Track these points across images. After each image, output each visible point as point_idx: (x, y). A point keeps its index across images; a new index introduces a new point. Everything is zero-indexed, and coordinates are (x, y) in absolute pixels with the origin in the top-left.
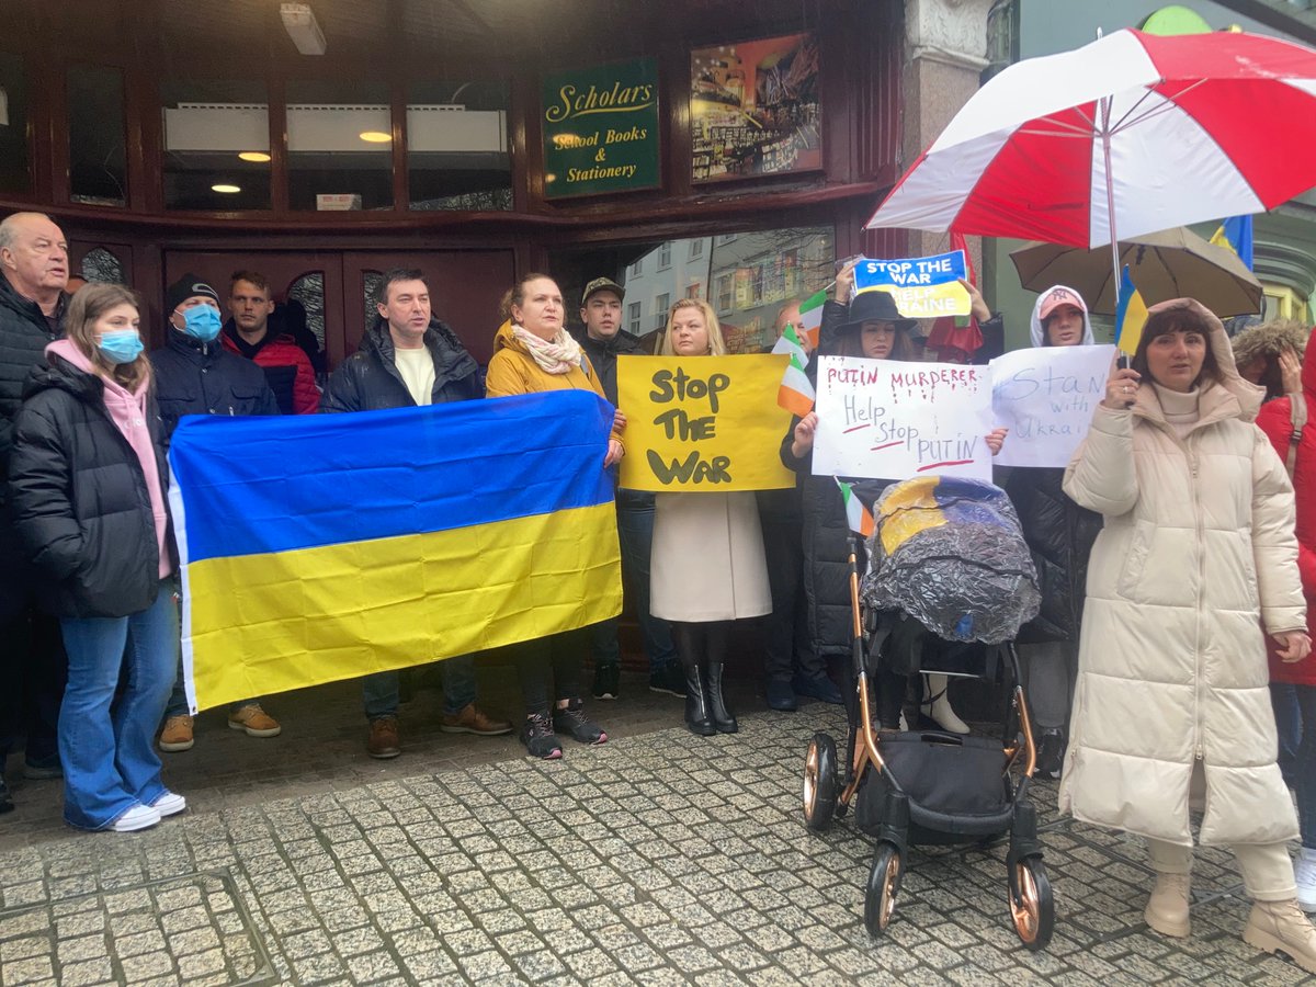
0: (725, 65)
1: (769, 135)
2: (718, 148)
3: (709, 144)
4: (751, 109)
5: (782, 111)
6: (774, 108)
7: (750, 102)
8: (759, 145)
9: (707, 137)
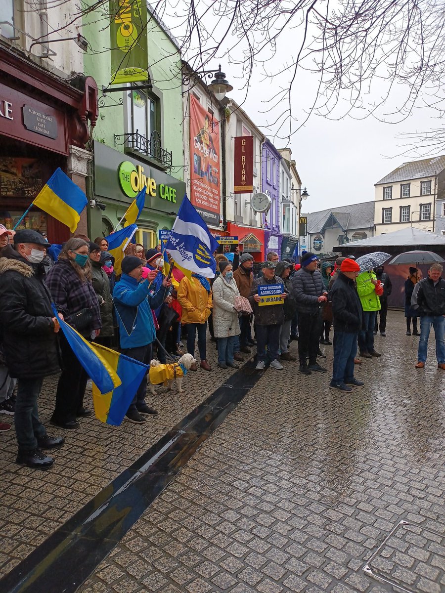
0: (11, 163)
1: (26, 186)
2: (10, 187)
3: (6, 185)
4: (20, 177)
5: (30, 179)
6: (28, 178)
7: (20, 175)
8: (23, 188)
9: (6, 183)
